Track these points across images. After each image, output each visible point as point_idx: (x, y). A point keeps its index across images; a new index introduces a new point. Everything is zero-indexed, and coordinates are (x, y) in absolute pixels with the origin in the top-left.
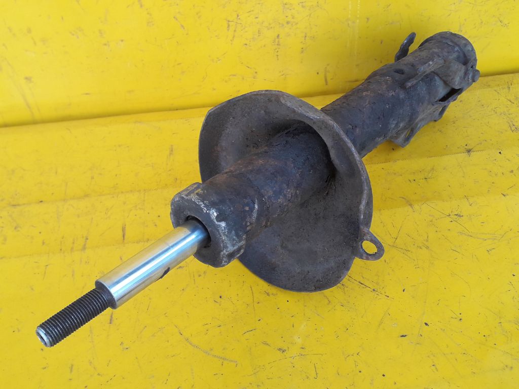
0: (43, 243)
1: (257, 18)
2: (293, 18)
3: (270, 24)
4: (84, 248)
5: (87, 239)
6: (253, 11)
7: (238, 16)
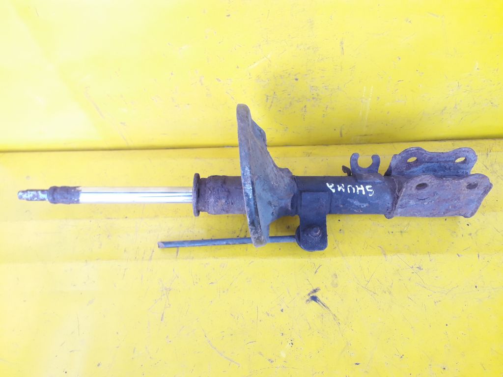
0: (125, 251)
1: (289, 95)
2: (318, 95)
3: (299, 99)
4: (151, 259)
5: (153, 251)
6: (286, 90)
7: (275, 93)
